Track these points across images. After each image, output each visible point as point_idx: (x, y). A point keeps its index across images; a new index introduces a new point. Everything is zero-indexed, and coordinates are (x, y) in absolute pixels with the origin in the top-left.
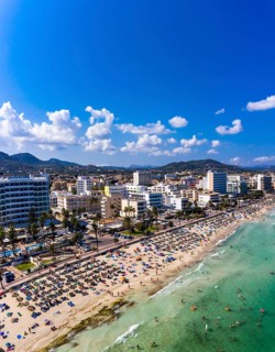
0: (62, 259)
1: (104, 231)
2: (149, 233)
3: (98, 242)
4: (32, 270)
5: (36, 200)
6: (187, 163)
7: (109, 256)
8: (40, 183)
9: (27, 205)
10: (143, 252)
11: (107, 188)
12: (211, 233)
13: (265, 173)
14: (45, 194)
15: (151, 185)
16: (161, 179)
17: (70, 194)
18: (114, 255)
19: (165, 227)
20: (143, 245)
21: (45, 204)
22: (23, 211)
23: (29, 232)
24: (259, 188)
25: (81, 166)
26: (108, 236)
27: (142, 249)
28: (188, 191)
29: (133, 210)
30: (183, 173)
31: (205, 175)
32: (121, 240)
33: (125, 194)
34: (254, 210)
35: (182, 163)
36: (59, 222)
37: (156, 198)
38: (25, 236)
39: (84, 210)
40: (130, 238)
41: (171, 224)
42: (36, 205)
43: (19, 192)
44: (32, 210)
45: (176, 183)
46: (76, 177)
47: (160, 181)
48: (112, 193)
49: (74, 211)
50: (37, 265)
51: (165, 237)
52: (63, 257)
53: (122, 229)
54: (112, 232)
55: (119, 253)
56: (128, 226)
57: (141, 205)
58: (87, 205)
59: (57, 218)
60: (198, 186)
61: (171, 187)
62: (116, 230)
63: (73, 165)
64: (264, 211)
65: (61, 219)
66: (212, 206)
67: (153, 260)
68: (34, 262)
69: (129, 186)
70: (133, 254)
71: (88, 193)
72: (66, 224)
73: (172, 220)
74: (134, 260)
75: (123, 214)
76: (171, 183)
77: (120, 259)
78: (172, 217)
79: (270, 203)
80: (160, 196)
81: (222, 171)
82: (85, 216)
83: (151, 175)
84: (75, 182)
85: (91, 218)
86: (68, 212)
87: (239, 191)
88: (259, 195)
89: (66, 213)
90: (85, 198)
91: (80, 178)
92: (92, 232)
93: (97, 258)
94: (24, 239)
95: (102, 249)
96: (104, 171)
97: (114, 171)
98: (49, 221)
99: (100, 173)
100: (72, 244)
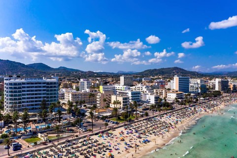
0: (64, 136)
1: (98, 117)
2: (130, 120)
3: (93, 125)
4: (38, 142)
5: (48, 94)
6: (159, 70)
7: (101, 136)
8: (51, 83)
9: (40, 97)
10: (125, 135)
11: (101, 87)
12: (177, 122)
13: (222, 78)
14: (55, 90)
15: (132, 86)
16: (140, 81)
17: (75, 91)
18: (105, 135)
19: (142, 116)
20: (126, 129)
21: (55, 97)
22: (36, 101)
23: (40, 116)
24: (217, 89)
25: (82, 72)
26: (101, 122)
27: (125, 132)
28: (159, 91)
29: (120, 103)
30: (156, 77)
31: (172, 79)
32: (110, 124)
33: (114, 92)
34: (213, 106)
35: (155, 70)
36: (65, 110)
37: (136, 95)
38: (36, 118)
39: (84, 102)
40: (117, 123)
41: (147, 115)
42: (48, 98)
43: (34, 89)
44: (44, 101)
45: (151, 84)
46: (79, 79)
47: (139, 83)
48: (105, 91)
49: (77, 103)
50: (43, 140)
51: (143, 124)
52: (65, 135)
53: (111, 117)
54: (104, 118)
55: (108, 134)
56: (116, 115)
57: (126, 100)
58: (87, 99)
59: (64, 107)
60: (167, 87)
61: (147, 87)
62: (106, 117)
63: (77, 71)
64: (222, 106)
65: (67, 108)
66: (178, 101)
67: (133, 141)
68: (41, 137)
69: (117, 86)
70: (119, 135)
71: (88, 90)
72: (70, 111)
73: (148, 111)
74: (119, 140)
75: (112, 106)
76: (147, 84)
77: (108, 139)
78: (148, 109)
79: (228, 101)
80: (139, 93)
81: (185, 76)
82: (85, 106)
83: (132, 78)
84: (78, 82)
85: (89, 108)
86: (72, 103)
87: (200, 91)
88: (217, 94)
89: (70, 104)
90: (85, 94)
91: (82, 80)
92: (89, 117)
93: (92, 137)
94: (35, 121)
95: (96, 130)
96: (99, 75)
97: (107, 75)
98: (57, 109)
99: (96, 77)
100: (73, 125)
